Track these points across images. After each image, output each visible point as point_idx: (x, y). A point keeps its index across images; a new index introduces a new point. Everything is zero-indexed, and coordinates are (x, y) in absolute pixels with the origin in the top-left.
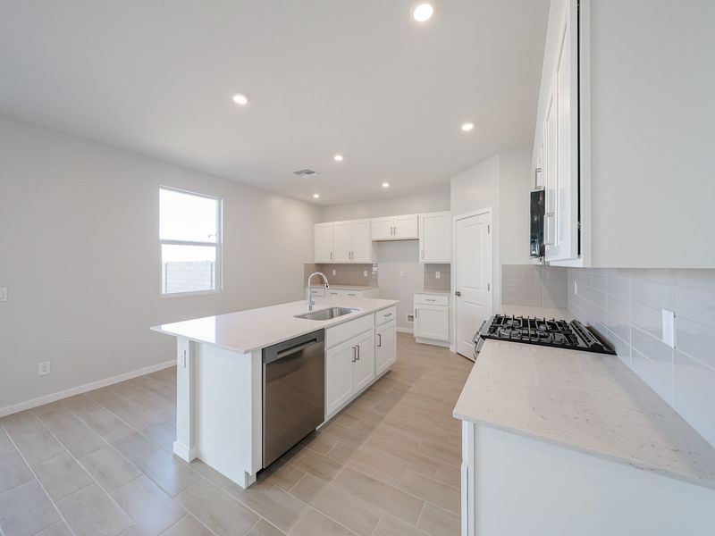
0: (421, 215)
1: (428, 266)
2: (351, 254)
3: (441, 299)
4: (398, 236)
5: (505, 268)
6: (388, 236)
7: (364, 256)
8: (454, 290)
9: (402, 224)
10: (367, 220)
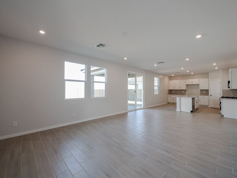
0: (200, 79)
1: (201, 90)
2: (180, 88)
3: (206, 97)
4: (193, 84)
5: (223, 90)
6: (191, 84)
7: (184, 88)
8: (210, 94)
9: (195, 81)
10: (185, 80)
